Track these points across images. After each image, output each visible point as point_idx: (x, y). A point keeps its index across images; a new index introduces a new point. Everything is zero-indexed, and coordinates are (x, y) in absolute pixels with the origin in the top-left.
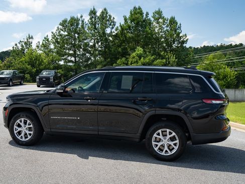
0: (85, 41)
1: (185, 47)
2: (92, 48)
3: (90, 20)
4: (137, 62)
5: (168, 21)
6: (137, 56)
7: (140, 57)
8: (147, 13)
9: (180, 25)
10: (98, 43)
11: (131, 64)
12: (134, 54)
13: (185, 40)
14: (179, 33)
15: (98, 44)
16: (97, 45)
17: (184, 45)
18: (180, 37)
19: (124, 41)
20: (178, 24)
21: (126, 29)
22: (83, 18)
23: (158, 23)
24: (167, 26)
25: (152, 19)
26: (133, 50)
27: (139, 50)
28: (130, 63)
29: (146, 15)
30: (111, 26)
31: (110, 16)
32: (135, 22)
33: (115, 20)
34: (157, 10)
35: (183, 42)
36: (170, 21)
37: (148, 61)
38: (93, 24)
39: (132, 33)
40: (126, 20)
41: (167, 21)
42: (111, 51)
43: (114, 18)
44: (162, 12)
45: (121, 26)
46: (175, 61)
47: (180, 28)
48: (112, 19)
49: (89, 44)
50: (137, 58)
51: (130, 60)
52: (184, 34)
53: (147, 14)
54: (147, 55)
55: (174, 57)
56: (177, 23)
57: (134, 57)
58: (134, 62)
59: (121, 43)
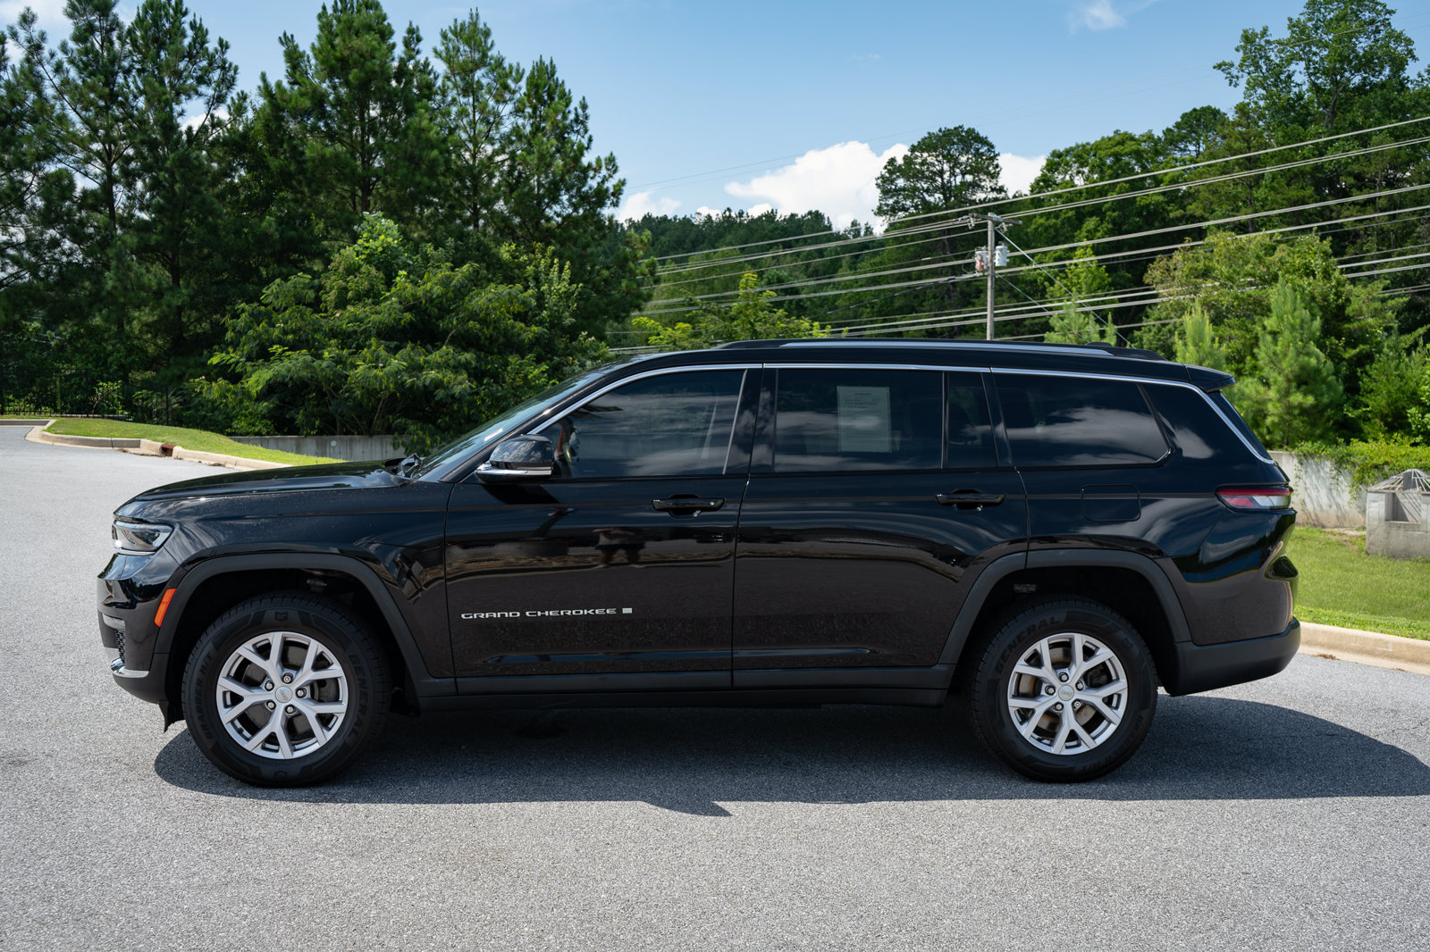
0: (51, 168)
1: (611, 219)
2: (94, 208)
3: (72, 45)
4: (372, 295)
5: (523, 83)
6: (369, 260)
7: (387, 265)
8: (411, 31)
9: (584, 107)
10: (129, 178)
11: (342, 303)
12: (350, 253)
13: (610, 185)
14: (582, 150)
15: (130, 185)
16: (120, 195)
17: (606, 211)
18: (585, 170)
19: (285, 178)
20: (575, 104)
21: (300, 114)
22: (37, 28)
23: (470, 89)
24: (518, 111)
25: (440, 67)
26: (347, 228)
27: (381, 231)
28: (331, 297)
29: (407, 43)
30: (208, 91)
31: (200, 33)
32: (353, 75)
33: (230, 56)
34: (464, 18)
35: (601, 196)
36: (534, 85)
37: (438, 290)
38: (99, 68)
39: (331, 136)
40: (294, 58)
41: (517, 81)
42: (213, 230)
43: (224, 45)
44: (487, 34)
45: (266, 91)
46: (568, 295)
47: (581, 121)
48: (212, 45)
49: (72, 186)
50: (374, 271)
51: (333, 283)
52: (604, 155)
53: (413, 37)
54: (426, 259)
55: (567, 274)
56: (566, 98)
57: (352, 270)
58: (359, 298)
59: (269, 188)
